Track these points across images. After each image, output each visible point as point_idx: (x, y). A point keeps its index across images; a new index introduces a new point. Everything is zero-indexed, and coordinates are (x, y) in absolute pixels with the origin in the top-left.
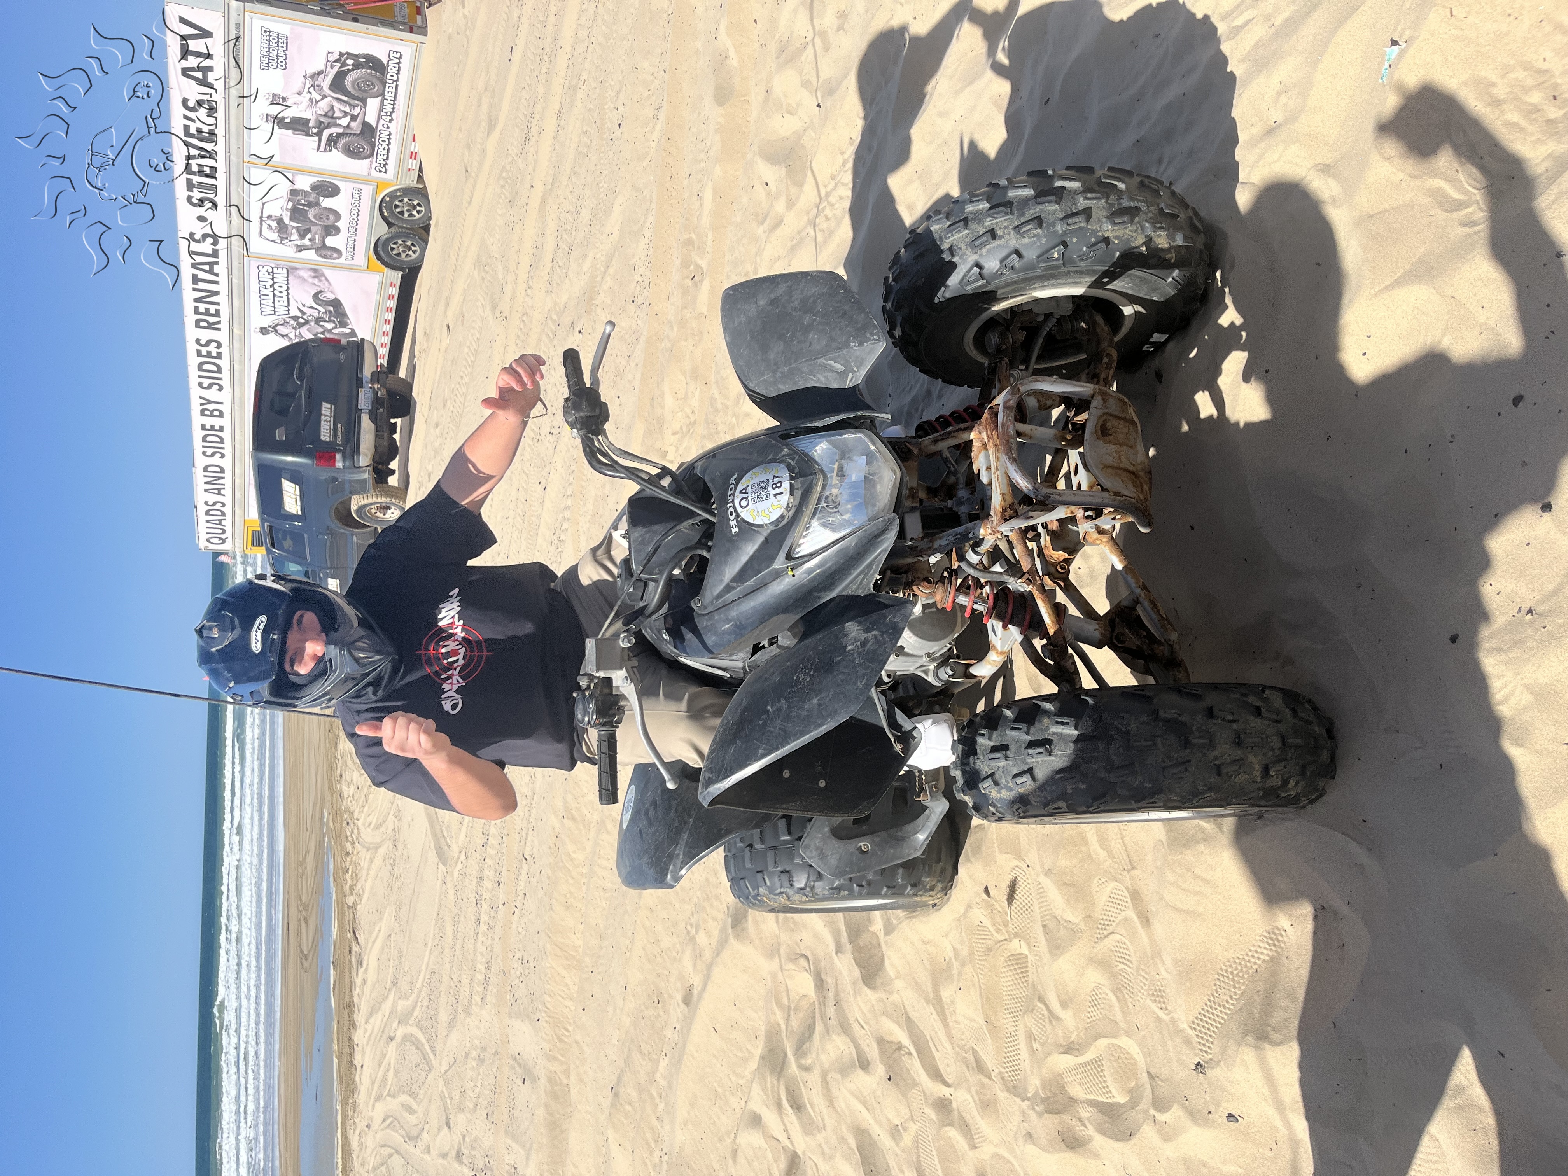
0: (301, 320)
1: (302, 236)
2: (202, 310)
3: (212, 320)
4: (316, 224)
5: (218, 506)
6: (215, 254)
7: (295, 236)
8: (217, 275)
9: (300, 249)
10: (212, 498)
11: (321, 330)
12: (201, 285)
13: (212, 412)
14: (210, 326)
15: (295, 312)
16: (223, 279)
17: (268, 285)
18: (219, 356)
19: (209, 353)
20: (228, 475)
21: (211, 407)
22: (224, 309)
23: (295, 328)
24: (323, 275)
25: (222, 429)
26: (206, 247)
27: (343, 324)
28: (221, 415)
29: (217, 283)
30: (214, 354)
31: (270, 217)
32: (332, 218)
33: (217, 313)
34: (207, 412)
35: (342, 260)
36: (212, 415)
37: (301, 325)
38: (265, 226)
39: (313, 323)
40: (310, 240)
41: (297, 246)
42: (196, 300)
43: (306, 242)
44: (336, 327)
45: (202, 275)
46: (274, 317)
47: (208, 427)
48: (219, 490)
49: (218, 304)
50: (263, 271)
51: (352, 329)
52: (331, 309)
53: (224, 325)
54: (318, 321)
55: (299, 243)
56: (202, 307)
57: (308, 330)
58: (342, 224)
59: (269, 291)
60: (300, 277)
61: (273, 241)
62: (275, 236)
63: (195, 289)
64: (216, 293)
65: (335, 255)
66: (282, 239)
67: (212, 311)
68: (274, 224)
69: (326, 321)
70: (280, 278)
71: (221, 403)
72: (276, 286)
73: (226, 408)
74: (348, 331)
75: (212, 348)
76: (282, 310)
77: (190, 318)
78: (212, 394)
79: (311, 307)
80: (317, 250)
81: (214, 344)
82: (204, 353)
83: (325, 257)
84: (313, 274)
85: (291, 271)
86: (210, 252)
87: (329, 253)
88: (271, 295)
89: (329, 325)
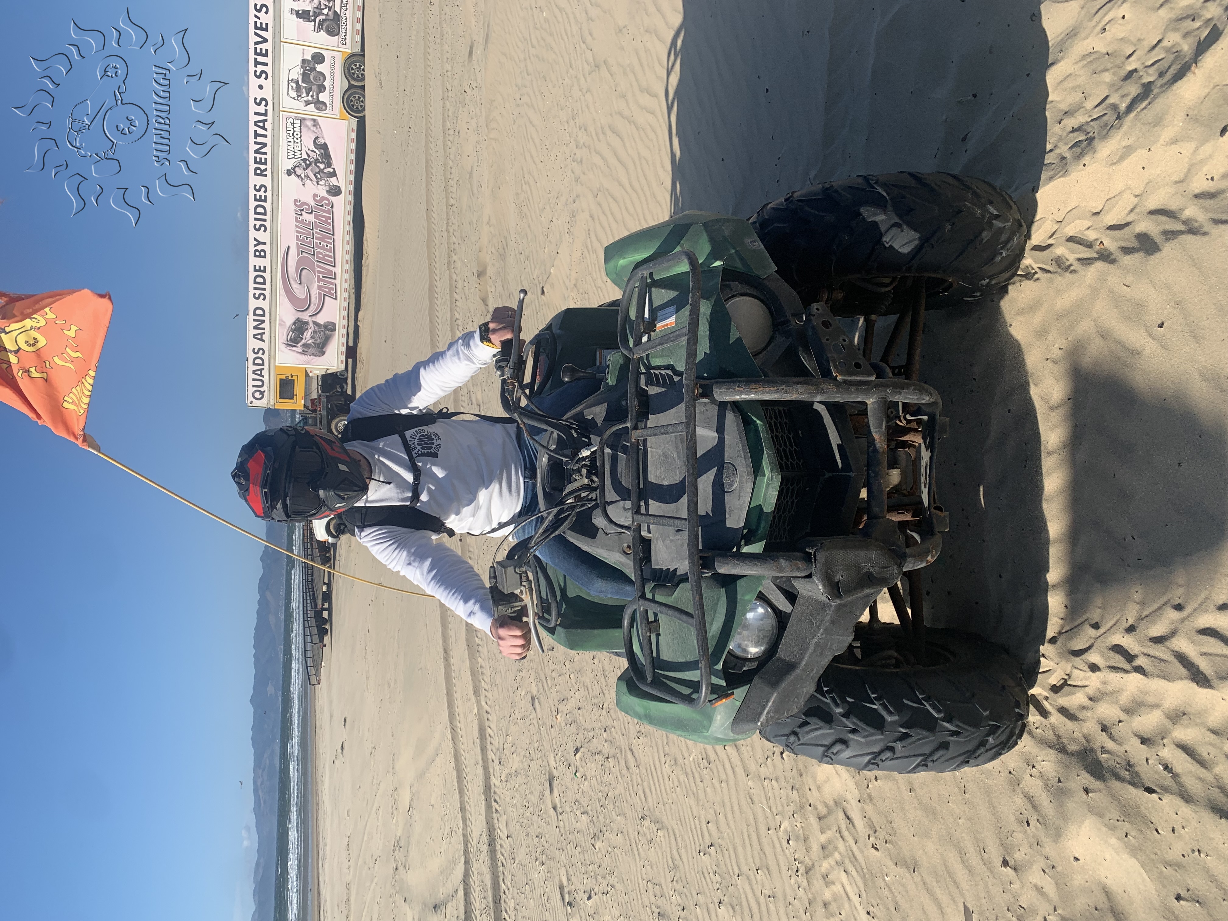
0: (308, 162)
1: (308, 94)
2: (258, 160)
3: (263, 167)
4: (315, 84)
5: (260, 355)
6: (265, 114)
7: (304, 95)
8: (266, 130)
9: (307, 103)
10: (258, 344)
11: (317, 170)
12: (260, 139)
13: (260, 252)
14: (262, 174)
15: (305, 156)
16: (269, 133)
17: (291, 133)
18: (265, 201)
19: (260, 196)
20: (267, 318)
21: (260, 247)
22: (269, 157)
23: (304, 169)
24: (318, 124)
25: (264, 271)
26: (261, 109)
27: (329, 165)
28: (265, 257)
29: (266, 136)
30: (263, 198)
31: (292, 80)
32: (322, 78)
33: (265, 163)
34: (257, 253)
35: (327, 111)
36: (260, 256)
37: (308, 166)
38: (290, 87)
39: (313, 165)
40: (312, 96)
41: (306, 101)
42: (257, 152)
43: (310, 98)
44: (325, 168)
45: (260, 131)
46: (294, 160)
47: (257, 268)
48: (262, 334)
49: (265, 154)
50: (289, 121)
51: (334, 169)
52: (322, 151)
53: (269, 172)
54: (317, 161)
55: (305, 99)
56: (258, 156)
57: (311, 170)
58: (327, 83)
59: (290, 139)
60: (307, 126)
61: (294, 98)
62: (294, 94)
63: (256, 143)
64: (265, 145)
65: (324, 108)
66: (298, 96)
67: (263, 161)
68: (294, 85)
69: (321, 163)
70: (297, 129)
71: (265, 244)
72: (295, 134)
73: (267, 248)
74: (332, 170)
75: (261, 193)
76: (298, 154)
77: (252, 166)
78: (261, 236)
79: (313, 151)
80: (315, 103)
81: (263, 189)
82: (258, 197)
83: (318, 109)
84: (312, 123)
85: (302, 120)
86: (263, 112)
87: (321, 106)
88: (292, 141)
89: (322, 166)
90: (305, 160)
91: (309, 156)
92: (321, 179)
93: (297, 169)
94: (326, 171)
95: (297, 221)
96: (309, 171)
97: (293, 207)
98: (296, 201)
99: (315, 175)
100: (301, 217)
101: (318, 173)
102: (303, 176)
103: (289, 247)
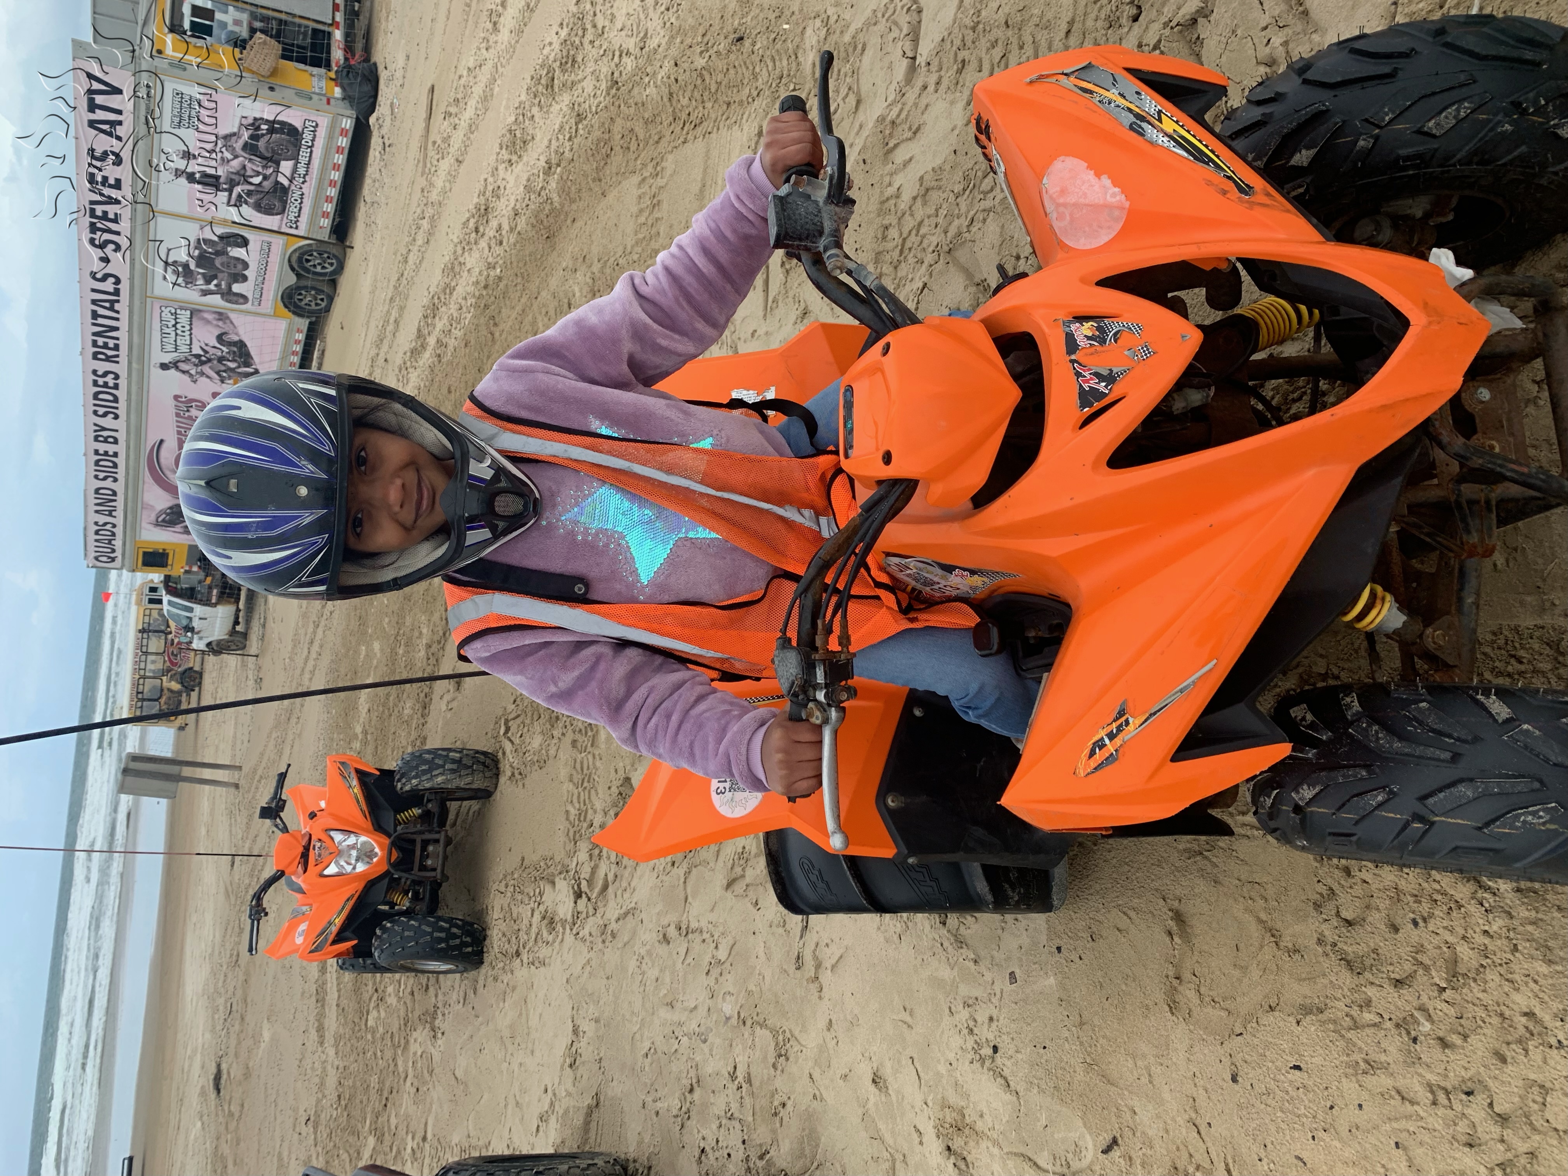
0: (203, 358)
1: (208, 282)
2: (100, 343)
3: (110, 353)
4: (223, 272)
5: (108, 527)
6: (117, 292)
7: (200, 281)
8: (118, 312)
9: (205, 293)
10: (102, 519)
11: (223, 368)
12: (100, 321)
13: (106, 438)
14: (108, 359)
15: (197, 350)
17: (170, 325)
18: (116, 387)
19: (106, 383)
20: (120, 498)
21: (105, 433)
22: (123, 344)
23: (196, 365)
24: (228, 318)
25: (116, 455)
26: (109, 285)
27: (247, 364)
28: (116, 441)
29: (117, 319)
30: (111, 384)
31: (175, 262)
32: (240, 266)
33: (116, 347)
34: (101, 439)
35: (248, 306)
36: (106, 441)
37: (202, 363)
38: (170, 271)
39: (215, 362)
40: (216, 285)
41: (202, 290)
42: (96, 334)
43: (212, 287)
44: (239, 367)
45: (101, 311)
46: (175, 354)
47: (101, 452)
48: (111, 511)
50: (166, 311)
52: (235, 349)
53: (123, 358)
54: (221, 360)
55: (204, 287)
56: (101, 341)
57: (211, 368)
58: (250, 273)
59: (171, 330)
60: (204, 319)
61: (178, 285)
62: (180, 280)
63: (94, 324)
64: (117, 329)
65: (241, 300)
67: (111, 345)
68: (179, 269)
69: (230, 361)
70: (184, 319)
71: (116, 431)
72: (178, 326)
73: (121, 436)
75: (110, 379)
76: (184, 349)
77: (89, 350)
78: (108, 422)
79: (214, 347)
80: (223, 295)
81: (111, 376)
82: (101, 383)
83: (230, 302)
84: (217, 316)
85: (194, 313)
86: (112, 290)
87: (235, 298)
88: (173, 334)
89: (232, 365)
90: (198, 356)
91: (206, 352)
92: (230, 378)
93: (180, 364)
94: (240, 370)
95: (178, 415)
96: (206, 369)
97: (174, 403)
98: (176, 397)
99: (218, 373)
100: (187, 414)
101: (224, 371)
102: (193, 372)
103: (162, 441)
